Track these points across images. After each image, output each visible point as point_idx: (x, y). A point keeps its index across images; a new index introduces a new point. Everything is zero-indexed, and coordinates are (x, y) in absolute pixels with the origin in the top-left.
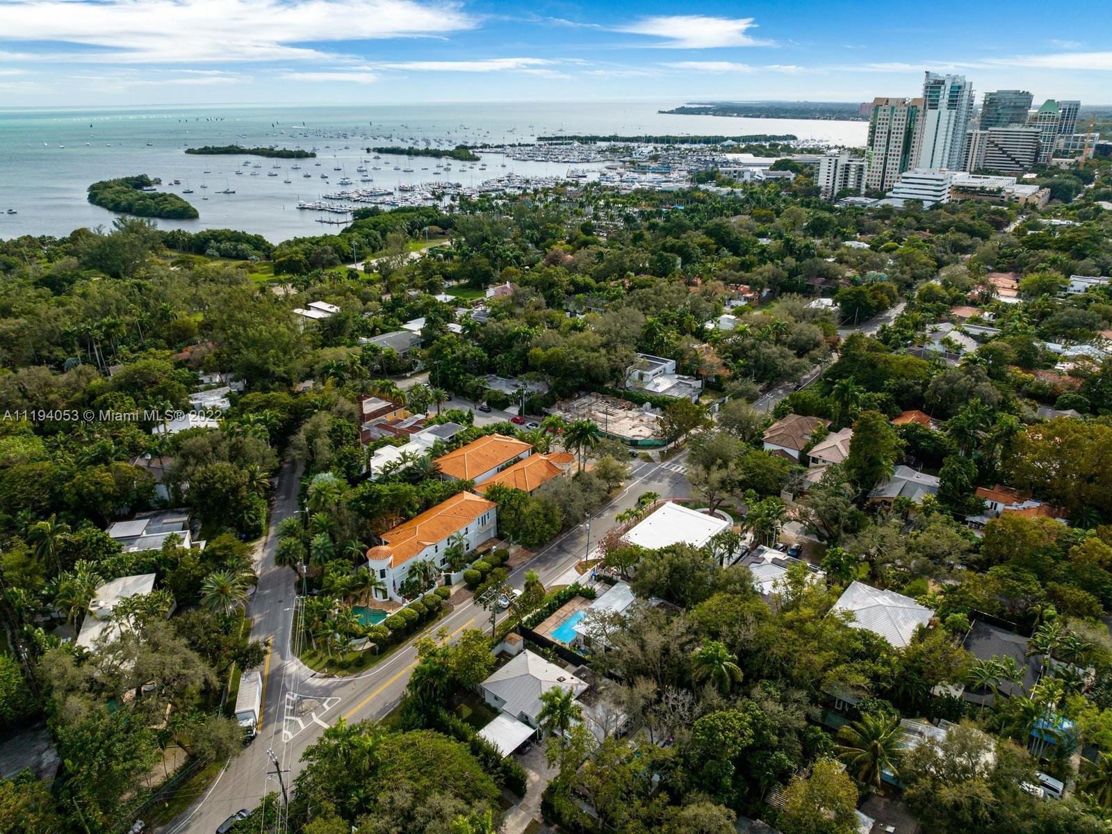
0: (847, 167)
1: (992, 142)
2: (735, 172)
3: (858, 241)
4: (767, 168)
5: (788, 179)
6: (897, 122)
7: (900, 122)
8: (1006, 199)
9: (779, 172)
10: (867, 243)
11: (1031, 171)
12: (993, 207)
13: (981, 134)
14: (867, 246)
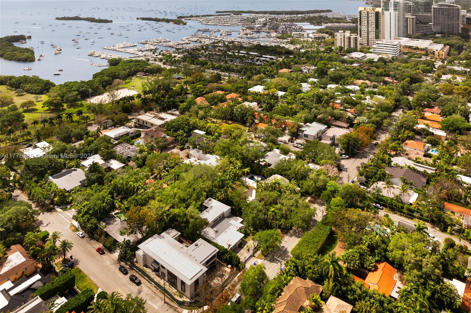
0: (349, 38)
1: (418, 20)
2: (300, 34)
3: (355, 84)
4: (315, 31)
5: (325, 38)
6: (371, 18)
7: (372, 18)
8: (429, 52)
9: (320, 34)
10: (359, 86)
11: (439, 33)
12: (423, 56)
13: (412, 18)
14: (359, 88)
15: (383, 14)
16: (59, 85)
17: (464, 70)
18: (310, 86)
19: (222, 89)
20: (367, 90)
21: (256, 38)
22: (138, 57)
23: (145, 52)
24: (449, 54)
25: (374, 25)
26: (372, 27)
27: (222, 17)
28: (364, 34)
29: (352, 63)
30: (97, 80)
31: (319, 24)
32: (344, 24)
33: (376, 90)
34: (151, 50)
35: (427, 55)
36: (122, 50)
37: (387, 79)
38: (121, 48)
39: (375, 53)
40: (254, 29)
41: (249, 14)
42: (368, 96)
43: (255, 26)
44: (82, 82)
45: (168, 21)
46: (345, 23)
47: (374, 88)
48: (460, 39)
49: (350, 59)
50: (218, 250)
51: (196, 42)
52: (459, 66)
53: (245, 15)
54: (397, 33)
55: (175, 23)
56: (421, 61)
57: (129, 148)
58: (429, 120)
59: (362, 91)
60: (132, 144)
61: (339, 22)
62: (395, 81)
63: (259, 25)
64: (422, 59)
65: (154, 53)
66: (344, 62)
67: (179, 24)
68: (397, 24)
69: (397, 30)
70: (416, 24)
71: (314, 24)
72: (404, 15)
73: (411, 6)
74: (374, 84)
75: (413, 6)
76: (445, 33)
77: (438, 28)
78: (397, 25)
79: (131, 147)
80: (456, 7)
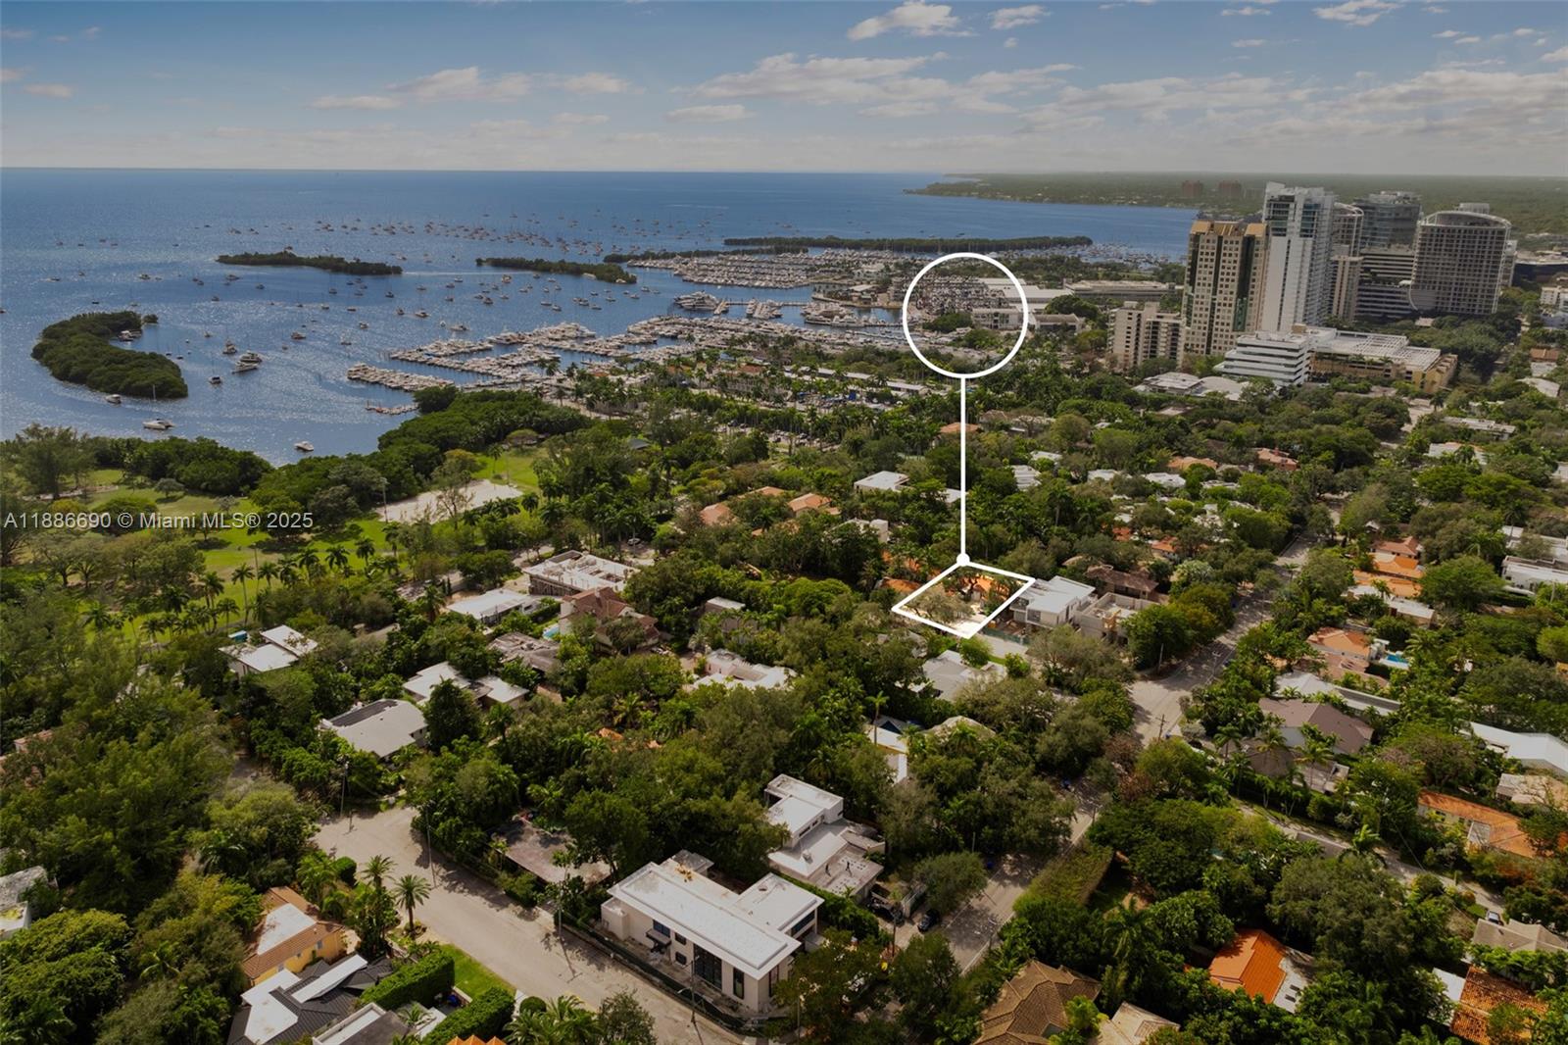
0: (1156, 326)
1: (1367, 270)
2: (996, 314)
3: (1169, 471)
4: (1043, 306)
5: (1073, 328)
6: (1227, 258)
7: (1232, 258)
8: (1393, 375)
9: (1060, 316)
10: (1183, 476)
11: (1426, 315)
12: (1374, 388)
13: (1352, 263)
14: (1182, 482)
15: (1267, 247)
16: (284, 468)
17: (1497, 430)
18: (1038, 473)
19: (775, 482)
20: (1207, 486)
21: (858, 328)
22: (503, 384)
23: (524, 370)
24: (1454, 382)
25: (1236, 284)
26: (1229, 290)
27: (746, 257)
28: (1201, 313)
29: (1158, 405)
30: (394, 452)
31: (1054, 282)
32: (1133, 284)
33: (1232, 487)
34: (542, 363)
35: (1386, 383)
36: (454, 362)
37: (1265, 454)
38: (445, 356)
39: (1231, 376)
40: (849, 298)
41: (830, 250)
42: (1211, 503)
43: (855, 288)
44: (351, 458)
45: (577, 271)
46: (1135, 279)
47: (1227, 480)
48: (1491, 335)
49: (1155, 396)
50: (821, 901)
51: (674, 338)
52: (1481, 418)
53: (816, 255)
54: (1301, 311)
55: (600, 278)
56: (1370, 399)
57: (530, 647)
58: (1385, 574)
59: (1193, 491)
60: (538, 637)
61: (1118, 279)
62: (1290, 461)
63: (865, 287)
64: (1371, 395)
65: (550, 373)
66: (1134, 401)
67: (612, 281)
68: (1305, 281)
69: (1302, 301)
70: (1361, 282)
71: (1036, 282)
72: (1329, 251)
73: (1352, 220)
74: (1228, 470)
75: (1359, 219)
76: (1445, 314)
77: (1427, 298)
78: (1304, 287)
79: (537, 644)
80: (1496, 223)
